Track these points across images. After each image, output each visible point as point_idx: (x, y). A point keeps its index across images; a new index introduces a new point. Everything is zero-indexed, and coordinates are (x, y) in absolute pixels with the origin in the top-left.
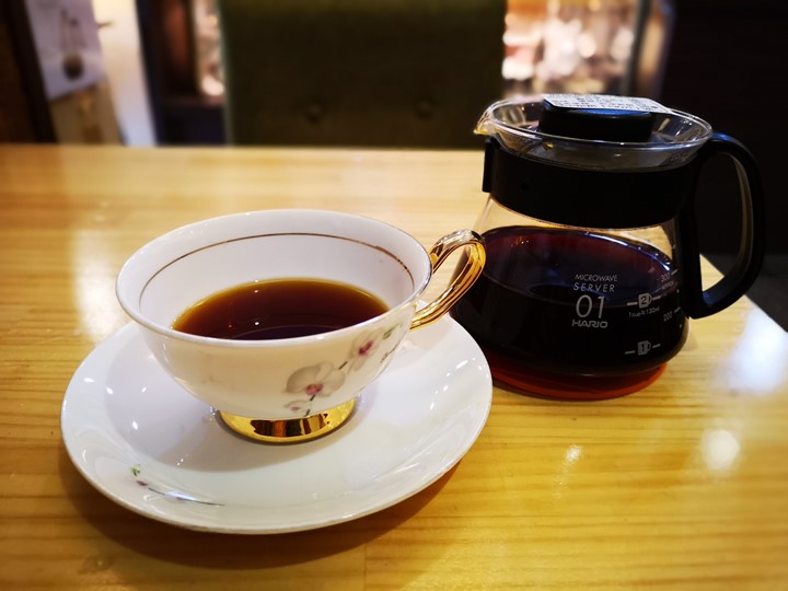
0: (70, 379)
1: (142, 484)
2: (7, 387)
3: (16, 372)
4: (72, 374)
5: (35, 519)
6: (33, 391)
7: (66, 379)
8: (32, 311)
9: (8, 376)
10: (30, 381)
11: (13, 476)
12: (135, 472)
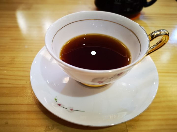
0: (32, 63)
1: (59, 105)
2: (10, 66)
3: (11, 61)
4: (32, 61)
5: (28, 112)
6: (18, 67)
7: (31, 63)
8: (12, 40)
9: (9, 62)
10: (16, 64)
11: (18, 97)
12: (56, 100)
